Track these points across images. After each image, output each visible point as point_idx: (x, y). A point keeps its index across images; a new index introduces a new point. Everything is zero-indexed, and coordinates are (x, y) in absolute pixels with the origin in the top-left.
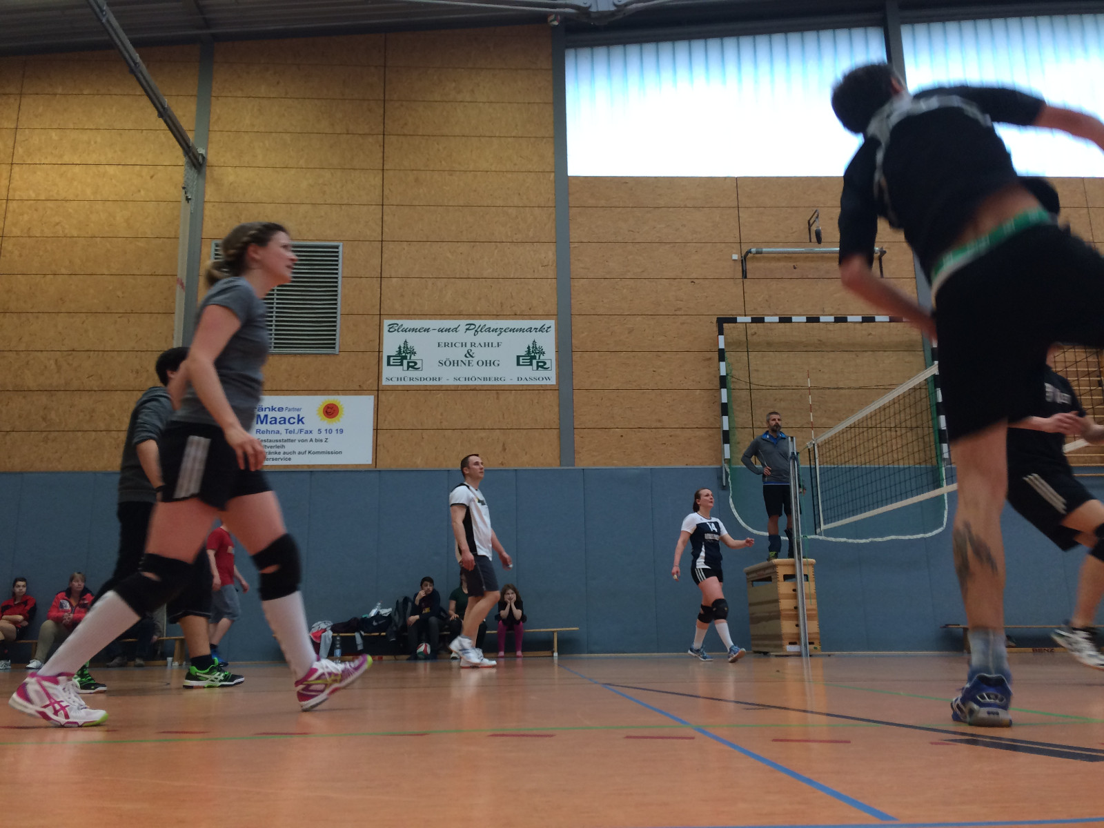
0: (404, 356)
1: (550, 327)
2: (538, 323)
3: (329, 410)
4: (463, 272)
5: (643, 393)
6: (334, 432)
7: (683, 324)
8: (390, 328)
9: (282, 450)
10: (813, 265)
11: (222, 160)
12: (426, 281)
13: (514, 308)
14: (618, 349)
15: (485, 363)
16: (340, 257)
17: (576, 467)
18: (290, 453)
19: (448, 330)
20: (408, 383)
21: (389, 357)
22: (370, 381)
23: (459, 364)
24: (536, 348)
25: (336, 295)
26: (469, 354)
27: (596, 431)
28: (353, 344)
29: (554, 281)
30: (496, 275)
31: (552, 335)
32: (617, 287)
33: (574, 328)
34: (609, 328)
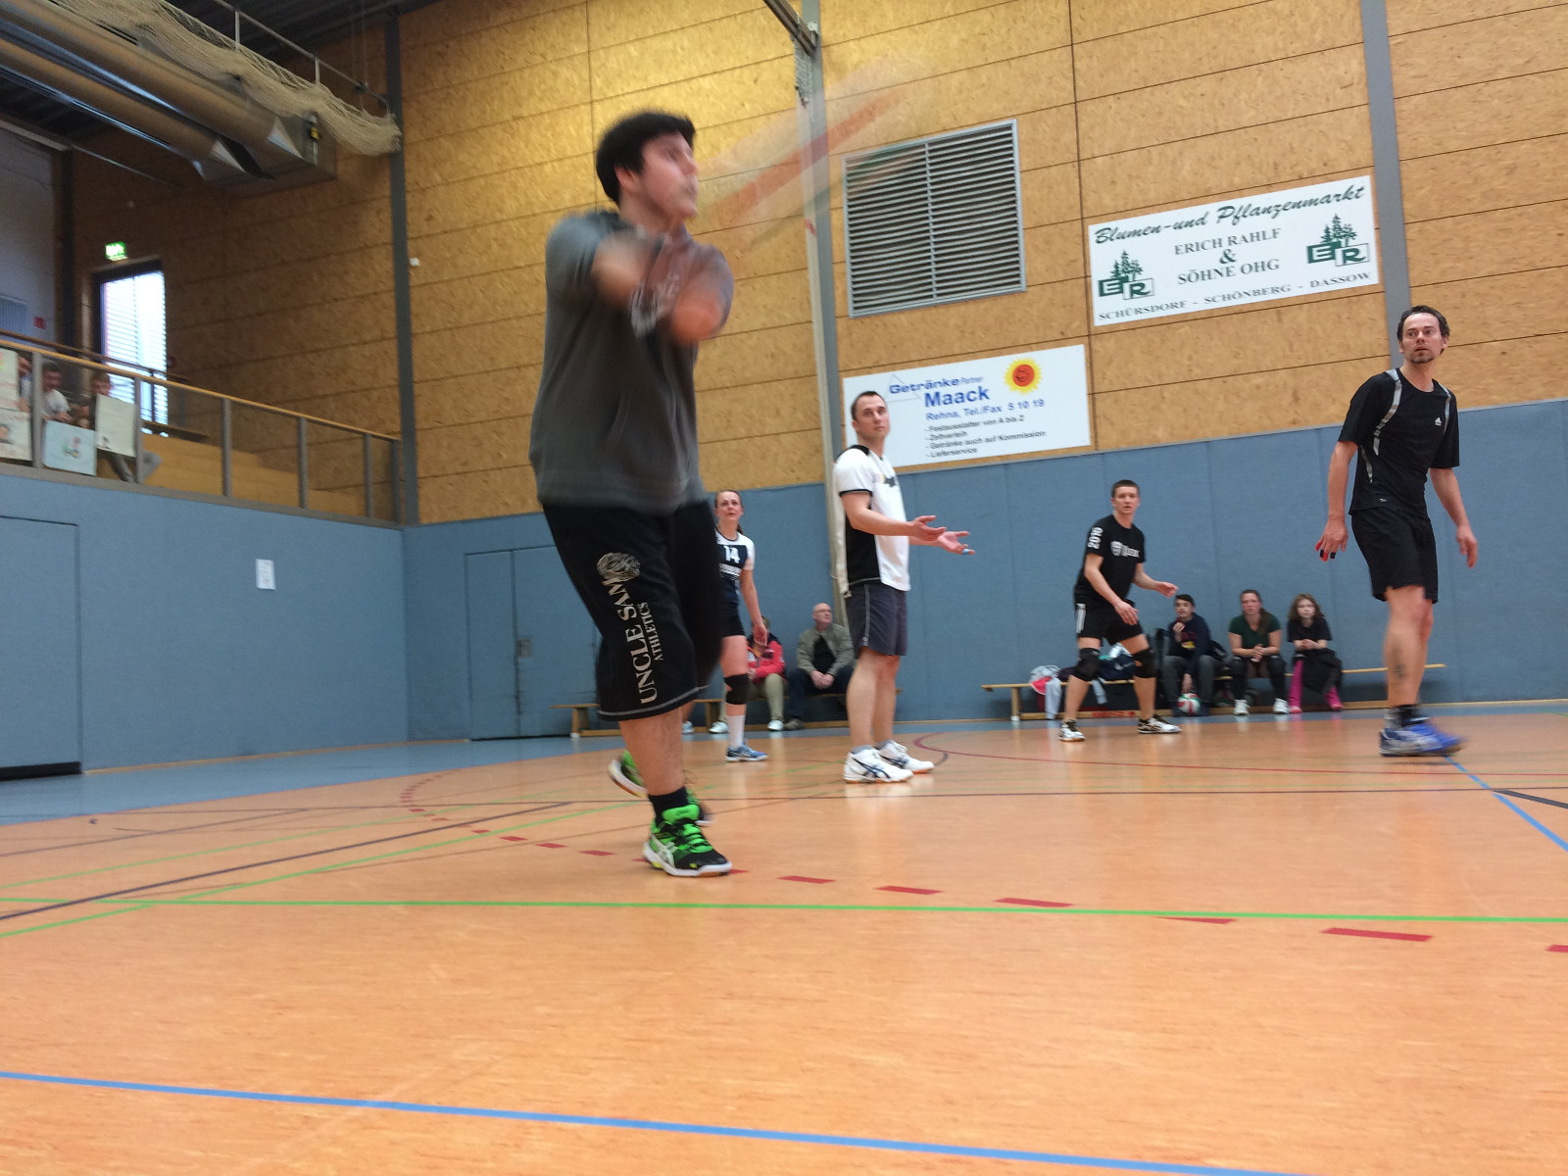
0: (1125, 277)
1: (1362, 189)
2: (1340, 186)
3: (1021, 375)
4: (1207, 125)
5: (1542, 275)
6: (1031, 404)
8: (1099, 237)
9: (963, 439)
11: (841, 33)
12: (1149, 151)
13: (1297, 169)
14: (1489, 206)
15: (1255, 267)
16: (1016, 142)
18: (974, 442)
19: (1190, 224)
20: (1134, 317)
21: (1101, 283)
22: (1077, 323)
23: (1212, 276)
24: (1340, 229)
25: (1014, 202)
26: (1227, 258)
28: (1047, 271)
29: (1364, 109)
30: (1262, 119)
31: (1366, 202)
32: (1481, 98)
33: (1404, 182)
34: (1469, 172)
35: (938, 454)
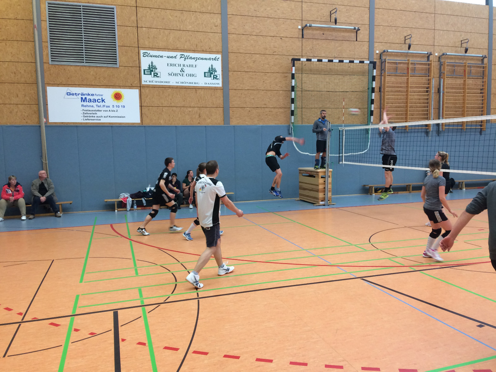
0: (152, 69)
1: (219, 58)
2: (213, 56)
3: (117, 96)
4: (177, 27)
5: (259, 92)
6: (120, 107)
7: (276, 59)
8: (144, 55)
9: (96, 115)
10: (330, 33)
12: (160, 30)
13: (203, 48)
14: (248, 71)
15: (190, 75)
16: (114, 14)
17: (230, 125)
18: (100, 117)
19: (172, 57)
20: (154, 84)
21: (144, 70)
22: (136, 82)
23: (178, 75)
24: (213, 69)
25: (114, 35)
26: (182, 70)
27: (239, 109)
28: (126, 62)
29: (220, 34)
30: (193, 29)
31: (220, 62)
32: (249, 39)
33: (229, 59)
34: (245, 60)
35: (86, 120)
